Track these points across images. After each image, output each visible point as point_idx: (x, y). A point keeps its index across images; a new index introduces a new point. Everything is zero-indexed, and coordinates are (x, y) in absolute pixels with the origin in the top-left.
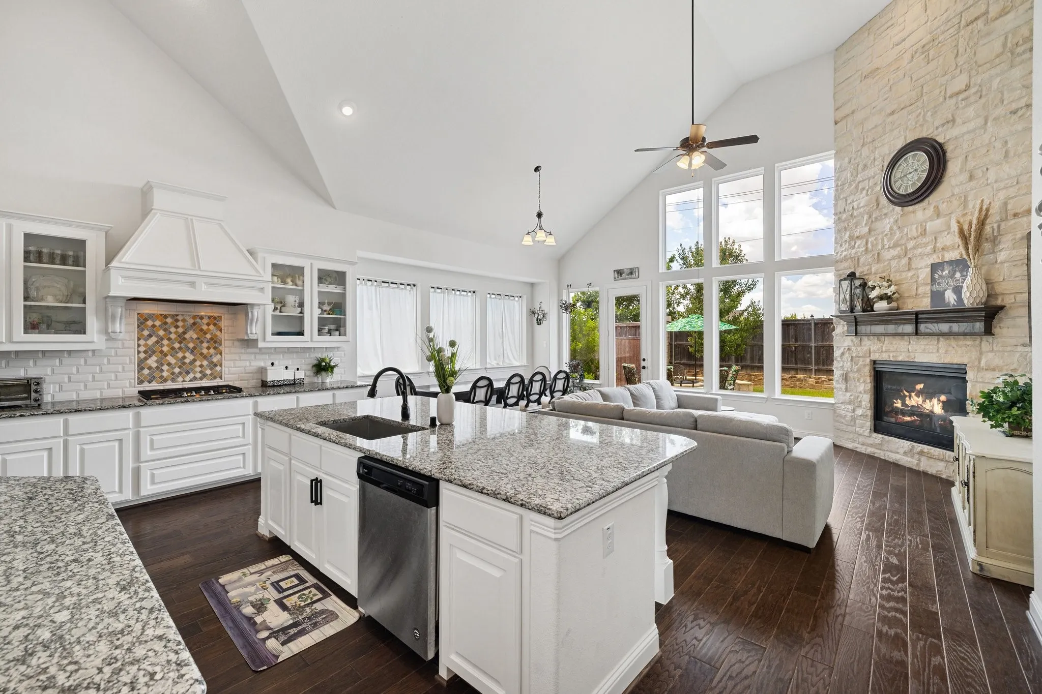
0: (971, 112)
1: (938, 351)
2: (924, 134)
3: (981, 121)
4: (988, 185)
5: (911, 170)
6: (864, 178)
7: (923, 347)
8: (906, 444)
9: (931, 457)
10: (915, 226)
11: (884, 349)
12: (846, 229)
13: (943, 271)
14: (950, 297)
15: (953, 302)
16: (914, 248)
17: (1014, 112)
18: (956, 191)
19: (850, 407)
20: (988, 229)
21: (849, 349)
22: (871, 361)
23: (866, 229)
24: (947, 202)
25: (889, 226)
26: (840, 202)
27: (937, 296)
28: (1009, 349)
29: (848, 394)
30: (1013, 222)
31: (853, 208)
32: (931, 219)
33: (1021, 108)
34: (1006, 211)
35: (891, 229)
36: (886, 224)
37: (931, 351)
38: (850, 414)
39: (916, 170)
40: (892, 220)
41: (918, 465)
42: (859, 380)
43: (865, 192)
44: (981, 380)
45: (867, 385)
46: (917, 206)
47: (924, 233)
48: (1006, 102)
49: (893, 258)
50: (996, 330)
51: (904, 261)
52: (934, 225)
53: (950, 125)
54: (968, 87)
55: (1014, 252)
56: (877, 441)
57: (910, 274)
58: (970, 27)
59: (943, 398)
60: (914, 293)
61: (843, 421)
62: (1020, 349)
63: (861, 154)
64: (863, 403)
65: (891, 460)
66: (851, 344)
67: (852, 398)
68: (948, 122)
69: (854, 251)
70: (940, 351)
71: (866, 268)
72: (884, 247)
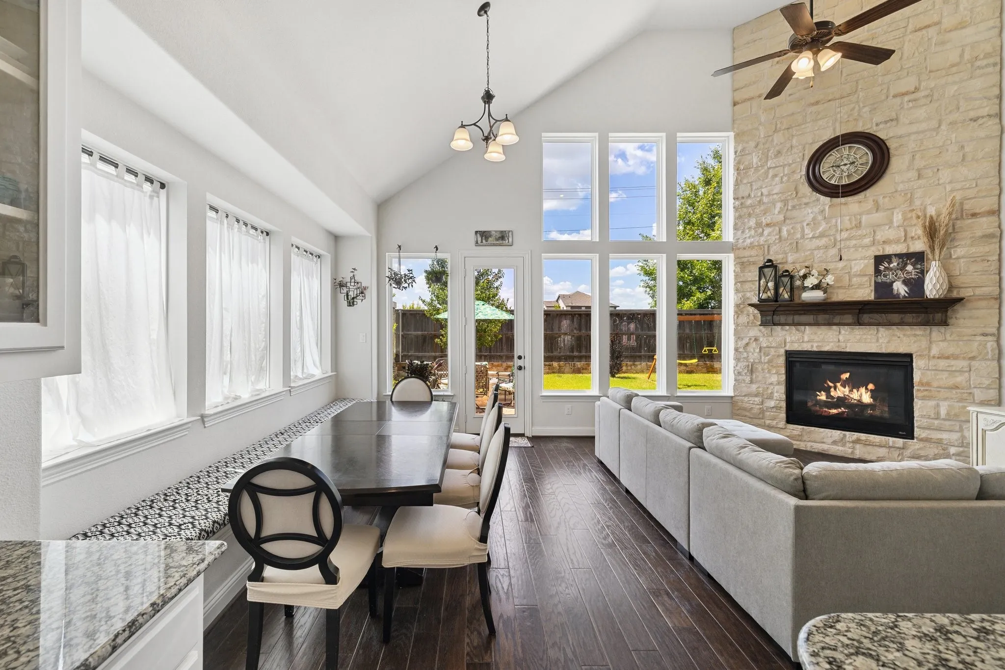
0: (921, 113)
1: (877, 341)
2: (859, 129)
3: (934, 123)
4: (939, 184)
5: (846, 162)
6: (778, 165)
7: (858, 337)
8: (837, 434)
9: (867, 444)
10: (848, 218)
11: (806, 339)
12: (750, 215)
13: (890, 262)
14: (901, 289)
15: (903, 293)
16: (849, 239)
17: (975, 120)
18: (901, 187)
19: (757, 399)
21: (756, 340)
22: (786, 351)
23: (781, 217)
24: (890, 197)
25: (812, 216)
26: (742, 187)
27: (883, 288)
28: (965, 338)
29: (755, 386)
30: (970, 221)
31: (762, 194)
32: (869, 212)
33: (983, 117)
34: (962, 211)
35: (814, 219)
36: (809, 213)
37: (869, 340)
38: (758, 407)
39: (853, 163)
40: (816, 210)
41: (851, 453)
42: (769, 372)
43: (777, 179)
44: (934, 368)
45: (780, 376)
46: (849, 199)
47: (859, 226)
48: (961, 110)
49: (818, 248)
50: (951, 321)
51: (833, 252)
52: (872, 218)
53: (894, 123)
54: (917, 89)
55: (973, 250)
56: (795, 433)
57: (840, 264)
58: (919, 34)
59: (871, 387)
60: (847, 283)
61: (747, 414)
62: (979, 338)
63: (772, 140)
64: (774, 395)
65: (816, 450)
66: (759, 334)
67: (761, 389)
68: (892, 120)
69: (762, 239)
70: (881, 341)
71: (781, 256)
72: (803, 237)
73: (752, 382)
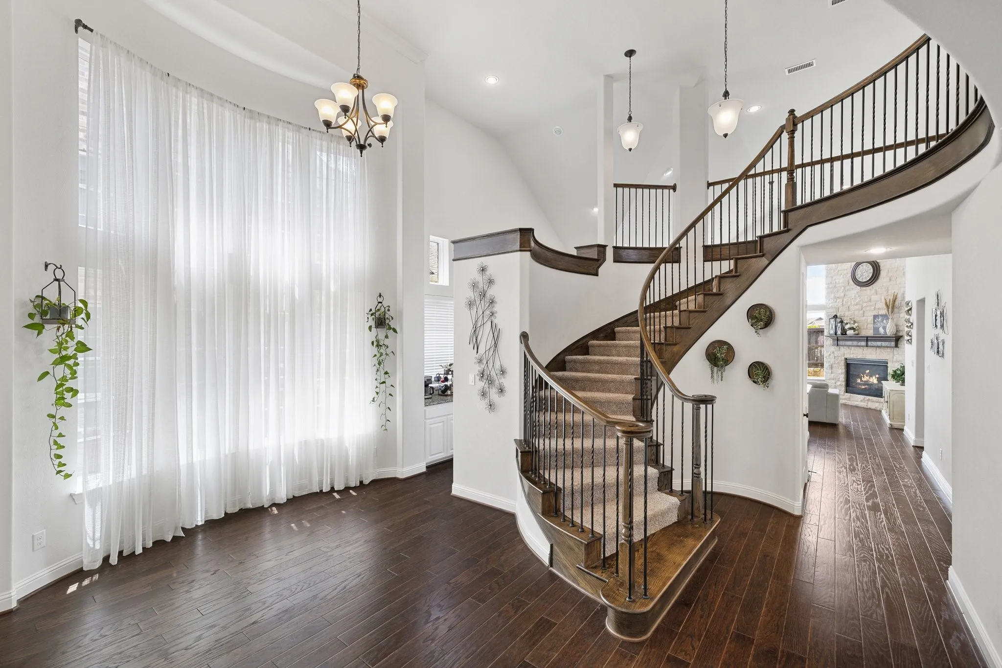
1: (876, 354)
2: (871, 258)
4: (897, 284)
5: (864, 271)
6: (842, 269)
7: (869, 352)
8: (862, 397)
9: (872, 401)
10: (866, 296)
11: (851, 353)
12: (832, 292)
13: (878, 318)
14: (881, 330)
15: (882, 333)
16: (867, 306)
18: (884, 285)
19: (834, 381)
20: (897, 303)
21: (833, 353)
22: (844, 358)
23: (843, 295)
24: (880, 288)
25: (854, 295)
27: (876, 329)
29: (832, 375)
31: (836, 282)
32: (873, 295)
35: (855, 296)
36: (853, 293)
37: (873, 354)
38: (834, 385)
39: (867, 272)
40: (855, 292)
41: (867, 405)
42: (838, 368)
43: (842, 276)
44: (893, 366)
45: (842, 370)
46: (867, 288)
47: (870, 300)
49: (856, 310)
50: (899, 346)
51: (861, 312)
52: (874, 298)
56: (847, 397)
57: (864, 318)
59: (877, 376)
60: (865, 327)
64: (841, 379)
65: (855, 405)
66: (834, 350)
67: (835, 376)
69: (836, 304)
71: (842, 313)
72: (851, 304)
73: (832, 373)
